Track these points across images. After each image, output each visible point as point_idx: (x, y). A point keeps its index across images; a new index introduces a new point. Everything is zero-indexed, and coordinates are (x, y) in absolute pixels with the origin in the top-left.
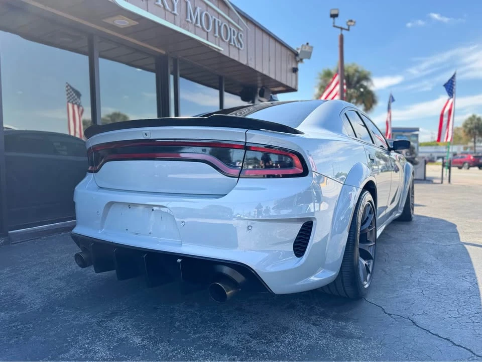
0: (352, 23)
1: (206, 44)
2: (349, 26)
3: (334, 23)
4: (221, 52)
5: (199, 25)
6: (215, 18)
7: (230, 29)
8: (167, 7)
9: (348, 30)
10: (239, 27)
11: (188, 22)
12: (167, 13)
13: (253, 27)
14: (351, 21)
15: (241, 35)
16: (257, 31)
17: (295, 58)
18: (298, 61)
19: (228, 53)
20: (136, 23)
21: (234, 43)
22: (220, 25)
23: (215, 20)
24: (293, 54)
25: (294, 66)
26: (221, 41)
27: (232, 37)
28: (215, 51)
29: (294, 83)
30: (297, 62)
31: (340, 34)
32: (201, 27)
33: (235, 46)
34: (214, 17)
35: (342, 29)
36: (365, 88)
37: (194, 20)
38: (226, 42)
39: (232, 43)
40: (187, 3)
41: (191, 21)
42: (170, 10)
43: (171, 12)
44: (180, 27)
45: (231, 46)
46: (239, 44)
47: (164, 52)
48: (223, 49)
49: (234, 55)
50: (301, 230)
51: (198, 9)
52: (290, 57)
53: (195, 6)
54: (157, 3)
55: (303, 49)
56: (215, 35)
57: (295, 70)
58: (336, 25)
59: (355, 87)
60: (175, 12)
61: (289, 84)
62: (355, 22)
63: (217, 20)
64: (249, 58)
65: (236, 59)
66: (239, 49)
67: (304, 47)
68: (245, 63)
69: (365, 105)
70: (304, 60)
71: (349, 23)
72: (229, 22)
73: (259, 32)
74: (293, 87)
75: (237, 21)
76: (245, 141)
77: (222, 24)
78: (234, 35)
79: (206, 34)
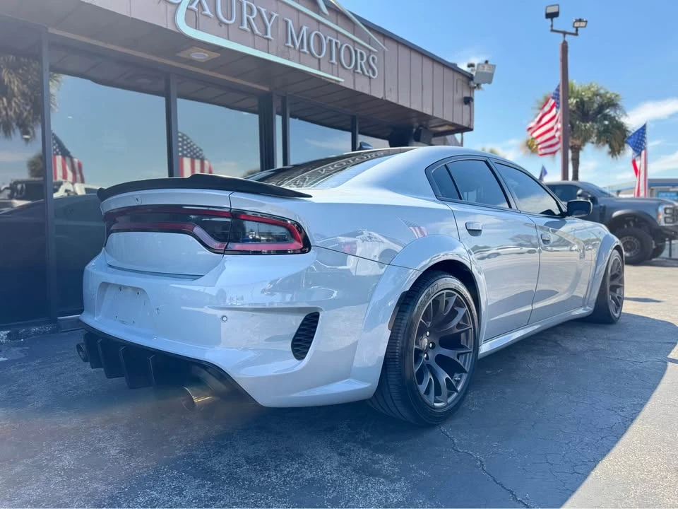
0: (583, 24)
1: (317, 75)
2: (577, 28)
3: (552, 26)
4: (341, 84)
5: (305, 50)
6: (332, 38)
7: (356, 52)
8: (257, 31)
9: (576, 34)
10: (370, 47)
11: (289, 47)
12: (256, 38)
13: (393, 45)
14: (580, 20)
15: (373, 59)
16: (401, 49)
17: (468, 84)
18: (475, 88)
19: (352, 85)
20: (216, 55)
21: (362, 69)
22: (339, 46)
23: (330, 41)
24: (465, 79)
25: (467, 94)
26: (340, 69)
27: (359, 61)
28: (330, 83)
29: (466, 118)
30: (472, 89)
31: (561, 41)
32: (308, 52)
33: (363, 73)
34: (329, 38)
35: (565, 33)
36: (612, 119)
37: (298, 45)
38: (350, 70)
39: (359, 70)
40: (287, 23)
41: (292, 46)
42: (260, 34)
43: (263, 38)
44: (277, 55)
45: (356, 75)
46: (370, 71)
47: (267, 89)
48: (343, 80)
49: (362, 86)
50: (302, 324)
51: (305, 28)
52: (459, 82)
53: (301, 25)
54: (241, 27)
55: (480, 70)
56: (332, 61)
57: (468, 101)
58: (554, 28)
59: (594, 120)
60: (269, 36)
61: (457, 121)
62: (586, 22)
63: (334, 40)
64: (387, 89)
65: (366, 91)
66: (370, 78)
67: (481, 67)
68: (380, 96)
69: (611, 146)
70: (482, 86)
71: (577, 24)
72: (354, 41)
73: (404, 52)
74: (465, 124)
75: (368, 40)
76: (229, 206)
77: (342, 46)
78: (362, 59)
79: (317, 61)
